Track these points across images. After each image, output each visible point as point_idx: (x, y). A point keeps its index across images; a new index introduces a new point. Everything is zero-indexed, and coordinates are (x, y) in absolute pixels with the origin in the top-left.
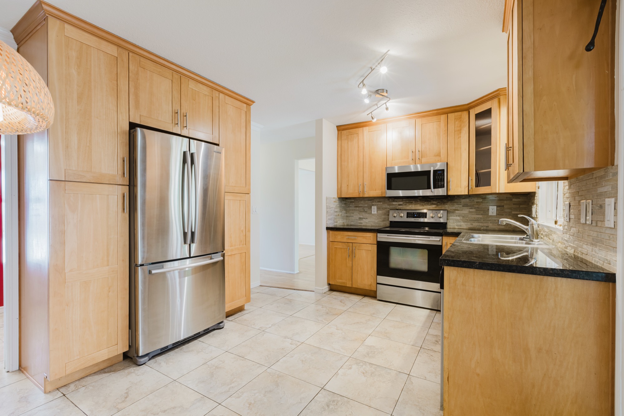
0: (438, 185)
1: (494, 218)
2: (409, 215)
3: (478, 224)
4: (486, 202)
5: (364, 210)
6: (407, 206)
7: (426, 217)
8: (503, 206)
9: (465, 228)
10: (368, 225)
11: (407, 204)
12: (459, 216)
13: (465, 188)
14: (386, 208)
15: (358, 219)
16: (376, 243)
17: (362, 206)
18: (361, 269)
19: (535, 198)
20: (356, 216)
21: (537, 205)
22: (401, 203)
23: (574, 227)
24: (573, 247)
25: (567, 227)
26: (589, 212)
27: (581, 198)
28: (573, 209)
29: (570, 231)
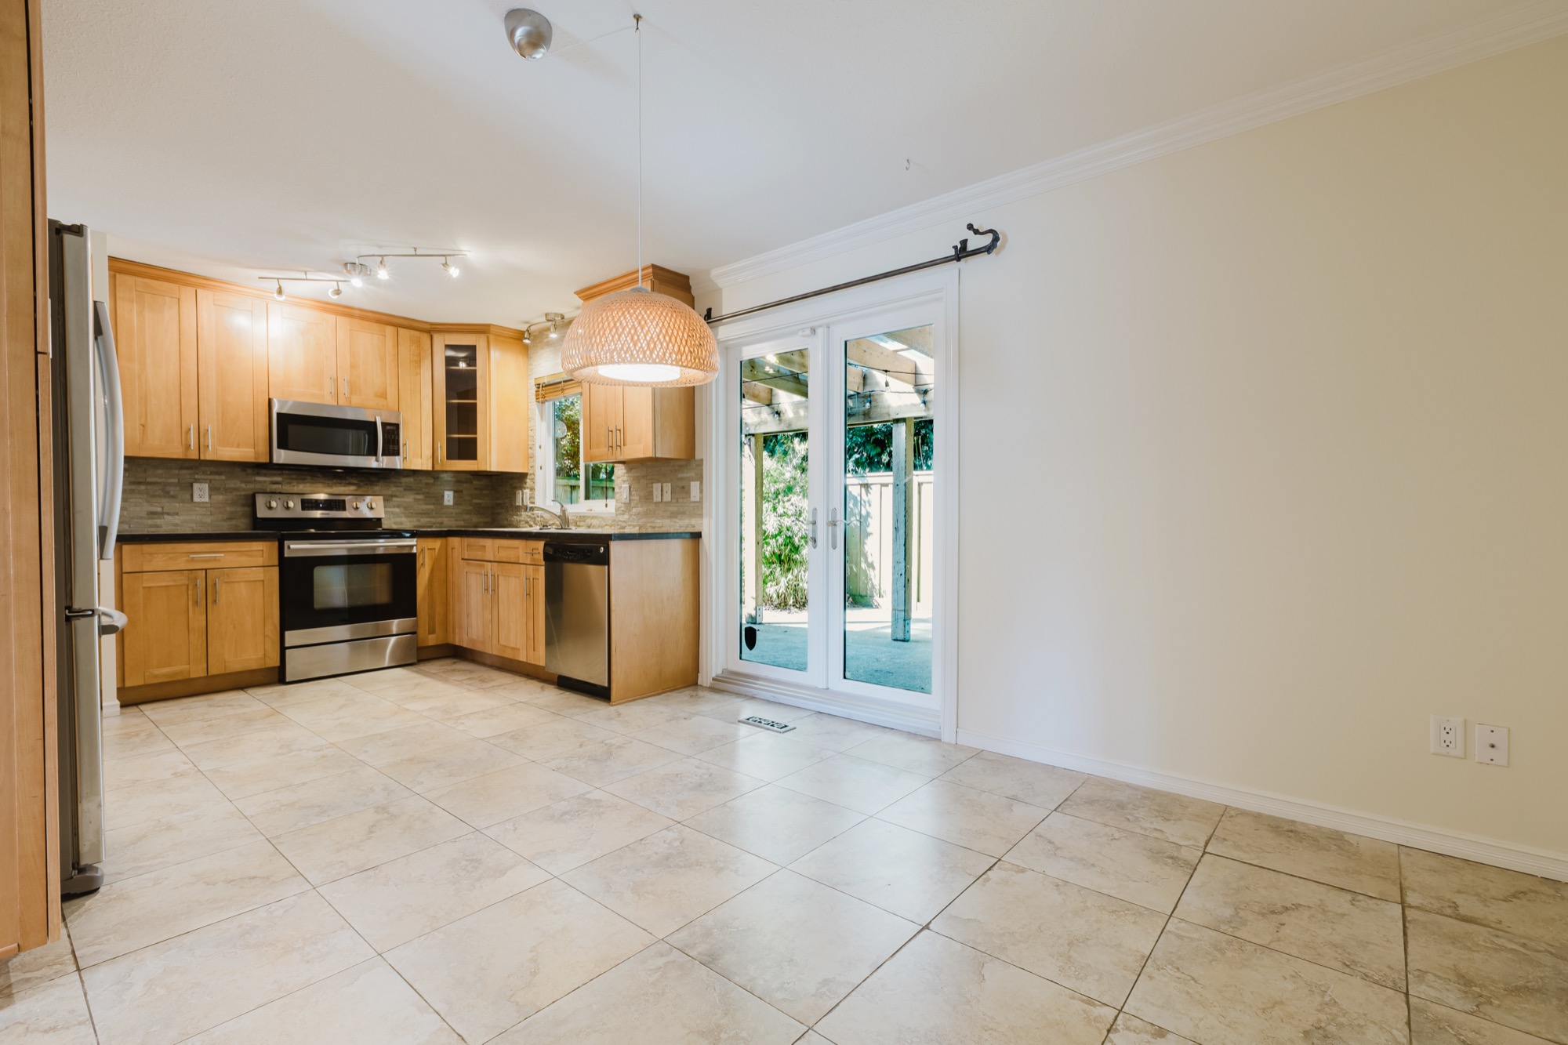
0: (389, 449)
1: (449, 510)
2: (306, 505)
3: (429, 520)
4: (441, 483)
5: (168, 493)
6: (293, 486)
7: (344, 509)
8: (462, 491)
9: (408, 526)
11: (293, 481)
12: (398, 507)
13: (427, 460)
14: (237, 489)
16: (276, 563)
17: (159, 480)
18: (234, 627)
19: (528, 480)
20: (138, 509)
21: (532, 489)
22: (279, 479)
23: (639, 507)
24: (638, 525)
25: (623, 509)
26: (667, 492)
27: (651, 481)
28: (635, 491)
29: (630, 511)
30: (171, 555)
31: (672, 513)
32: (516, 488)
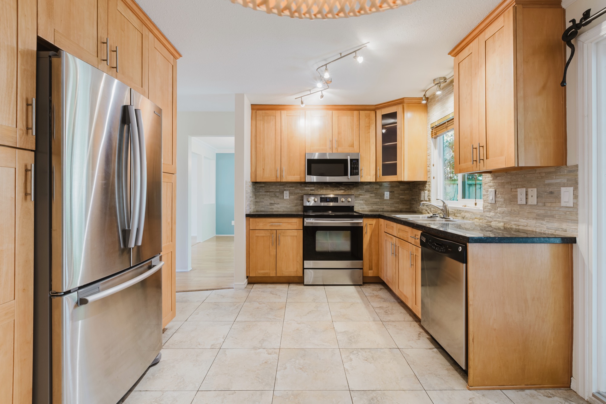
0: (354, 172)
1: (387, 202)
2: (322, 200)
3: (377, 207)
4: (382, 188)
5: (276, 195)
6: (319, 191)
7: (337, 202)
8: (394, 192)
9: (367, 210)
10: (280, 210)
11: (319, 189)
12: (362, 200)
13: (373, 176)
14: (298, 193)
15: (269, 204)
16: (302, 228)
17: (273, 191)
18: (286, 256)
19: (427, 186)
20: (267, 202)
21: (429, 191)
22: (313, 188)
23: (503, 207)
24: (503, 222)
25: (490, 207)
26: (532, 196)
27: (515, 186)
28: (500, 194)
29: (496, 210)
30: (265, 223)
31: (538, 215)
32: (421, 190)
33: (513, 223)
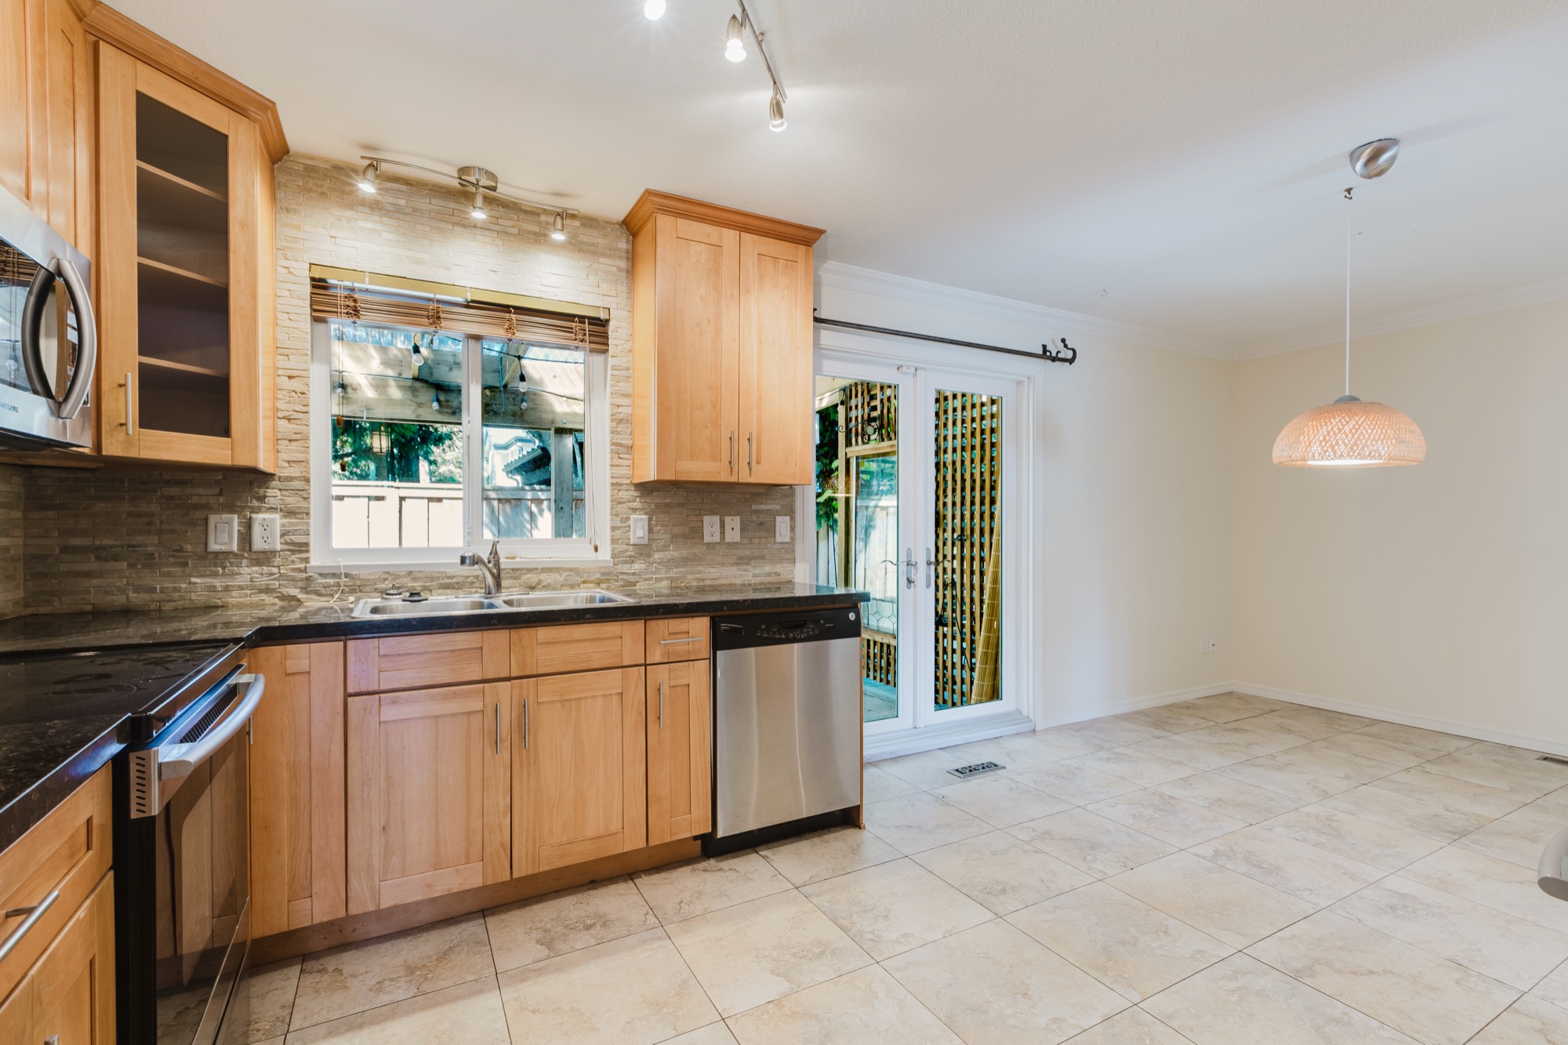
19: (273, 492)
21: (295, 514)
23: (669, 550)
24: (667, 578)
25: (632, 553)
26: (733, 529)
27: (697, 512)
28: (661, 526)
29: (650, 557)
31: (740, 559)
33: (690, 577)
